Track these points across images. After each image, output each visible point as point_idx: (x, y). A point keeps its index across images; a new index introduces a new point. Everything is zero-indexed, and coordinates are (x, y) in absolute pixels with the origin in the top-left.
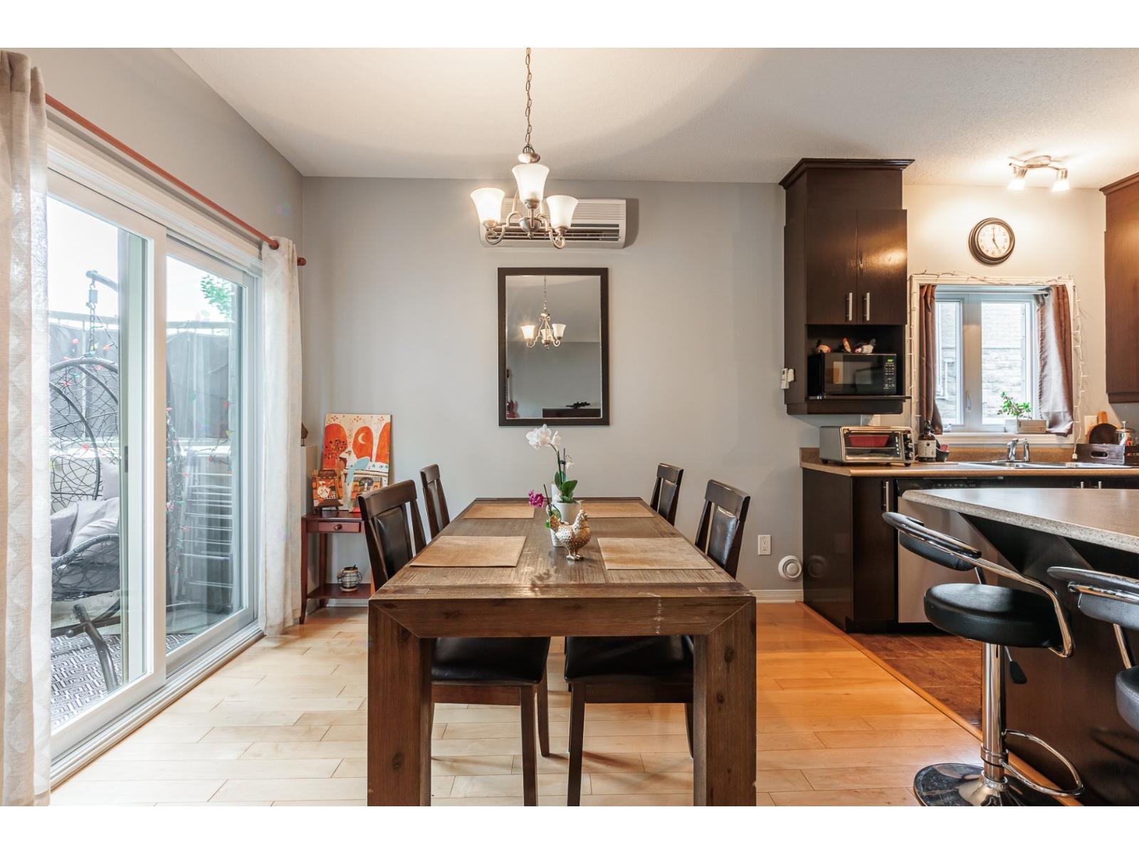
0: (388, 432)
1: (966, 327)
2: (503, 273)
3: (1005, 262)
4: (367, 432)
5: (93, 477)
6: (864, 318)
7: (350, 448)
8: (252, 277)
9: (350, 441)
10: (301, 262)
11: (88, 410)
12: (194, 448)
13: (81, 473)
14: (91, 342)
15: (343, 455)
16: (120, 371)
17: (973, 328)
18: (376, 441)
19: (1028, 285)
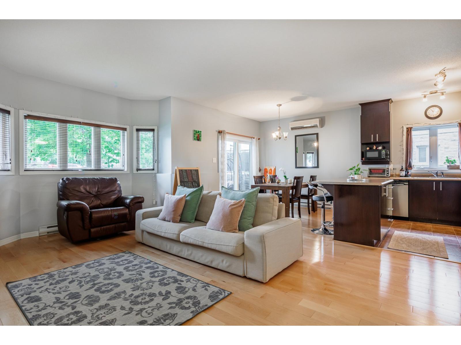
0: (275, 169)
1: (431, 137)
2: (296, 136)
3: (441, 116)
4: (271, 170)
5: (231, 177)
6: (376, 141)
7: (268, 173)
8: (251, 143)
9: (268, 172)
10: (259, 139)
11: (231, 166)
12: (245, 173)
13: (230, 176)
14: (231, 155)
15: (267, 174)
16: (233, 160)
17: (434, 138)
18: (273, 171)
19: (448, 124)
